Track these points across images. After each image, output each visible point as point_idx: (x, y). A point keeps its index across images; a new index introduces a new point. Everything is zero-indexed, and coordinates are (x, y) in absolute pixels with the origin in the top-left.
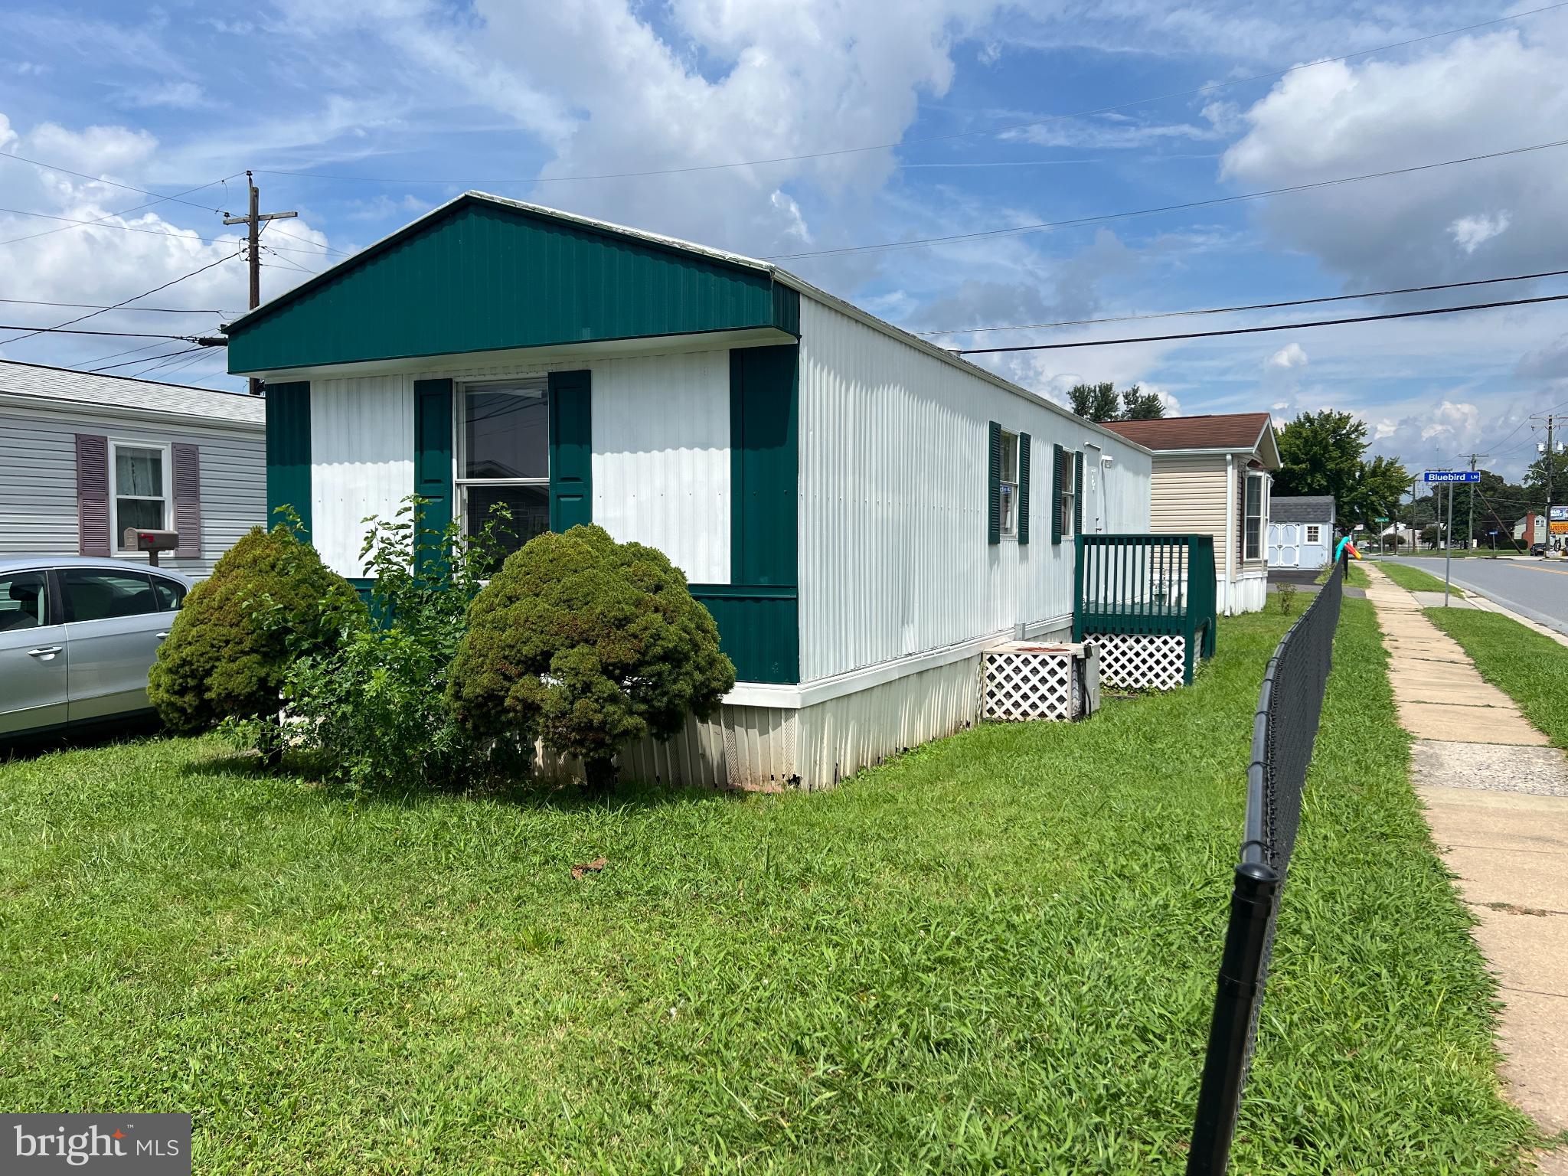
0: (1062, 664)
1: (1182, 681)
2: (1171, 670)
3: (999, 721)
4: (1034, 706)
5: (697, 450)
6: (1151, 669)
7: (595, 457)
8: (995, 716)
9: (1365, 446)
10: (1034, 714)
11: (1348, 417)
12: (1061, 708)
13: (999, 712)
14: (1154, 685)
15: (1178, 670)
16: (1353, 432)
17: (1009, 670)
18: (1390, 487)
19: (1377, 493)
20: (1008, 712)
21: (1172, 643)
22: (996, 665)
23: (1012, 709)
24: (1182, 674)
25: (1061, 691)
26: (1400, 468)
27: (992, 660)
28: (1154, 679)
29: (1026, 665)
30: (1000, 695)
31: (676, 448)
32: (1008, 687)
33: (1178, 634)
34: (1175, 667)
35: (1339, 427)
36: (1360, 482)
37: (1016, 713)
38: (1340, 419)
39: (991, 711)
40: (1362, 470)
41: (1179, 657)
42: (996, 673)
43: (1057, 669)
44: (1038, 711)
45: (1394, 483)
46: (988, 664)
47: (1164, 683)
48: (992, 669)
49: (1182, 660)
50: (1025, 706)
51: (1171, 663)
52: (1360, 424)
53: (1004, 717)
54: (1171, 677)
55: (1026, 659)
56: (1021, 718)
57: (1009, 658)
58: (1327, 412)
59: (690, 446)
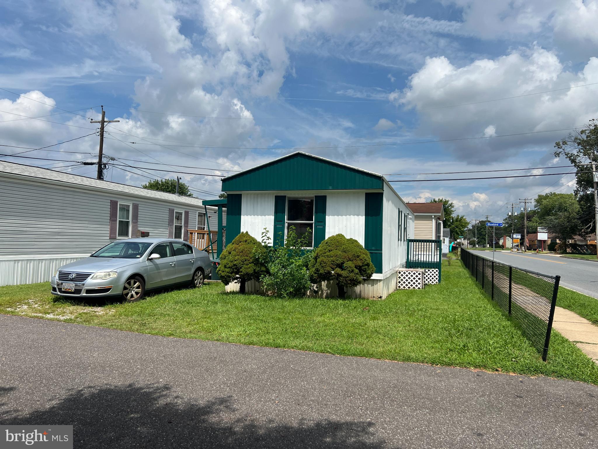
0: (419, 274)
1: (438, 282)
2: (435, 279)
3: (402, 289)
4: (412, 285)
5: (356, 216)
6: (429, 278)
7: (327, 217)
8: (401, 288)
9: (454, 211)
10: (411, 288)
11: (448, 201)
12: (419, 286)
13: (402, 287)
14: (430, 283)
15: (437, 279)
16: (450, 206)
17: (404, 275)
18: (462, 225)
19: (458, 227)
20: (404, 287)
21: (435, 271)
22: (401, 274)
23: (405, 286)
24: (438, 280)
25: (419, 281)
26: (465, 219)
27: (400, 273)
28: (430, 281)
29: (409, 274)
30: (402, 282)
31: (350, 215)
32: (404, 280)
33: (437, 268)
34: (436, 278)
35: (445, 204)
36: (452, 223)
37: (407, 287)
38: (445, 202)
39: (399, 287)
40: (453, 219)
41: (437, 275)
42: (401, 276)
43: (418, 275)
44: (413, 287)
45: (463, 224)
46: (399, 274)
47: (433, 282)
48: (400, 275)
49: (438, 276)
50: (409, 285)
51: (435, 277)
52: (452, 204)
53: (403, 288)
54: (435, 280)
55: (409, 273)
56: (408, 289)
57: (405, 272)
58: (441, 199)
59: (354, 215)
